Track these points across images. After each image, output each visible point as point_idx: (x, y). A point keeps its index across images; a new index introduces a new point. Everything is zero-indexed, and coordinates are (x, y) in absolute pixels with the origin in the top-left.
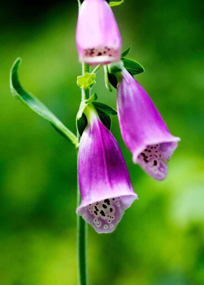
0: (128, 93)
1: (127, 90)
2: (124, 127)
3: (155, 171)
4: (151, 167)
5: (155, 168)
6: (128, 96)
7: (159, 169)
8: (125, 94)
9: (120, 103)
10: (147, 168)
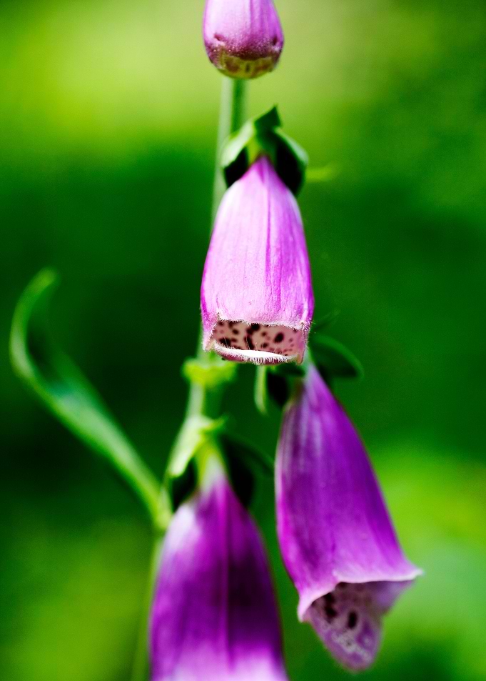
0: (310, 434)
1: (310, 426)
2: (286, 523)
3: (349, 644)
4: (340, 632)
5: (351, 634)
6: (310, 441)
7: (360, 640)
8: (303, 436)
9: (288, 457)
10: (329, 636)
